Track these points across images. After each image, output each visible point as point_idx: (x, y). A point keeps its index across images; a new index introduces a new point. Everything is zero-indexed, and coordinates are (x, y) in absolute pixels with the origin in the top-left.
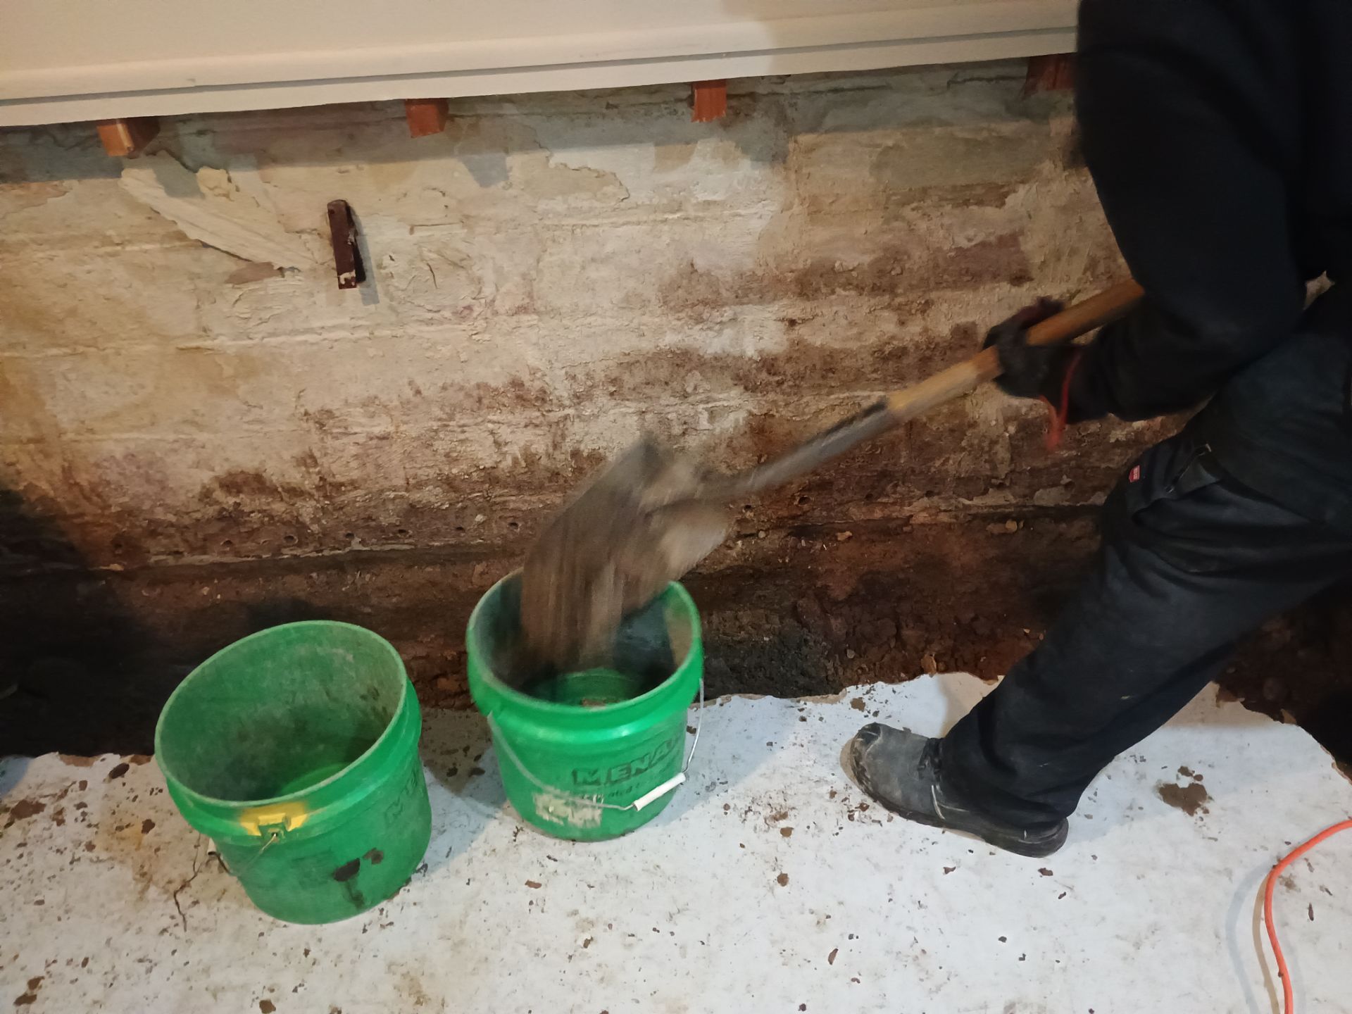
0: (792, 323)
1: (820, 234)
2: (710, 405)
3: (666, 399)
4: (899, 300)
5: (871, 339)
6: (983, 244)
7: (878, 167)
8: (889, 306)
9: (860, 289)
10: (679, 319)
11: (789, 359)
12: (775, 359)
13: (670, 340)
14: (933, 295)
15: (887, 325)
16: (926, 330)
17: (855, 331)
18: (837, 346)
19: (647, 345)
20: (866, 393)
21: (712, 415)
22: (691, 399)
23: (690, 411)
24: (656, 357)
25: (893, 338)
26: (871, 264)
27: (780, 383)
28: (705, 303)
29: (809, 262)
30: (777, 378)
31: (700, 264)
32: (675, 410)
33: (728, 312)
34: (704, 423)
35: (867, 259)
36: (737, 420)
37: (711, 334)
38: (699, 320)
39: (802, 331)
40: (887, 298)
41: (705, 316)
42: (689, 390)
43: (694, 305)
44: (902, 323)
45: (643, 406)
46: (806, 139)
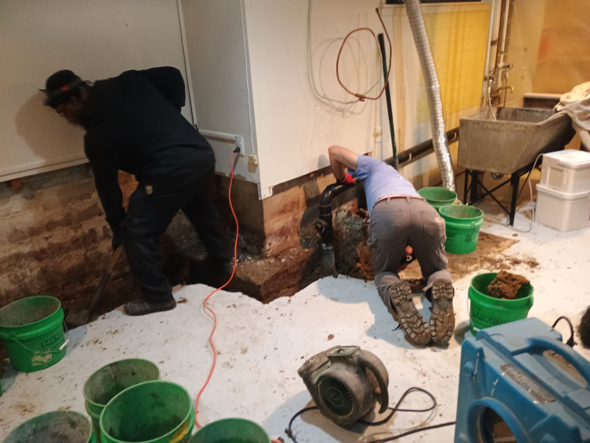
0: (47, 239)
1: (48, 214)
2: (29, 268)
3: (16, 269)
4: (73, 226)
5: (69, 238)
6: (89, 208)
7: (58, 195)
8: (71, 228)
9: (62, 225)
10: (15, 245)
11: (49, 249)
12: (45, 249)
13: (13, 251)
14: (82, 223)
15: (72, 233)
16: (82, 232)
17: (64, 237)
18: (61, 242)
19: (7, 255)
20: (72, 253)
21: (31, 271)
22: (23, 267)
23: (24, 271)
24: (11, 257)
25: (75, 236)
26: (64, 218)
27: (48, 256)
28: (21, 238)
29: (48, 221)
30: (46, 255)
31: (18, 228)
32: (19, 273)
33: (29, 239)
34: (29, 273)
35: (62, 218)
36: (38, 270)
37: (25, 247)
38: (21, 244)
39: (50, 240)
40: (70, 226)
41: (23, 242)
42: (22, 264)
43: (18, 240)
44: (76, 232)
45: (9, 274)
46: (38, 191)
